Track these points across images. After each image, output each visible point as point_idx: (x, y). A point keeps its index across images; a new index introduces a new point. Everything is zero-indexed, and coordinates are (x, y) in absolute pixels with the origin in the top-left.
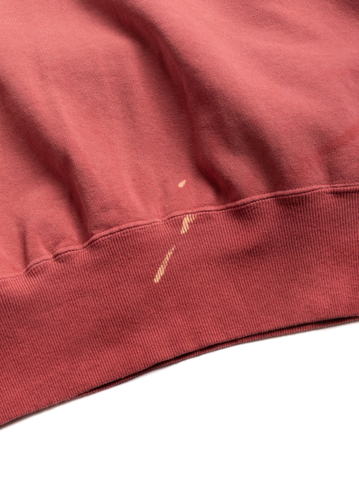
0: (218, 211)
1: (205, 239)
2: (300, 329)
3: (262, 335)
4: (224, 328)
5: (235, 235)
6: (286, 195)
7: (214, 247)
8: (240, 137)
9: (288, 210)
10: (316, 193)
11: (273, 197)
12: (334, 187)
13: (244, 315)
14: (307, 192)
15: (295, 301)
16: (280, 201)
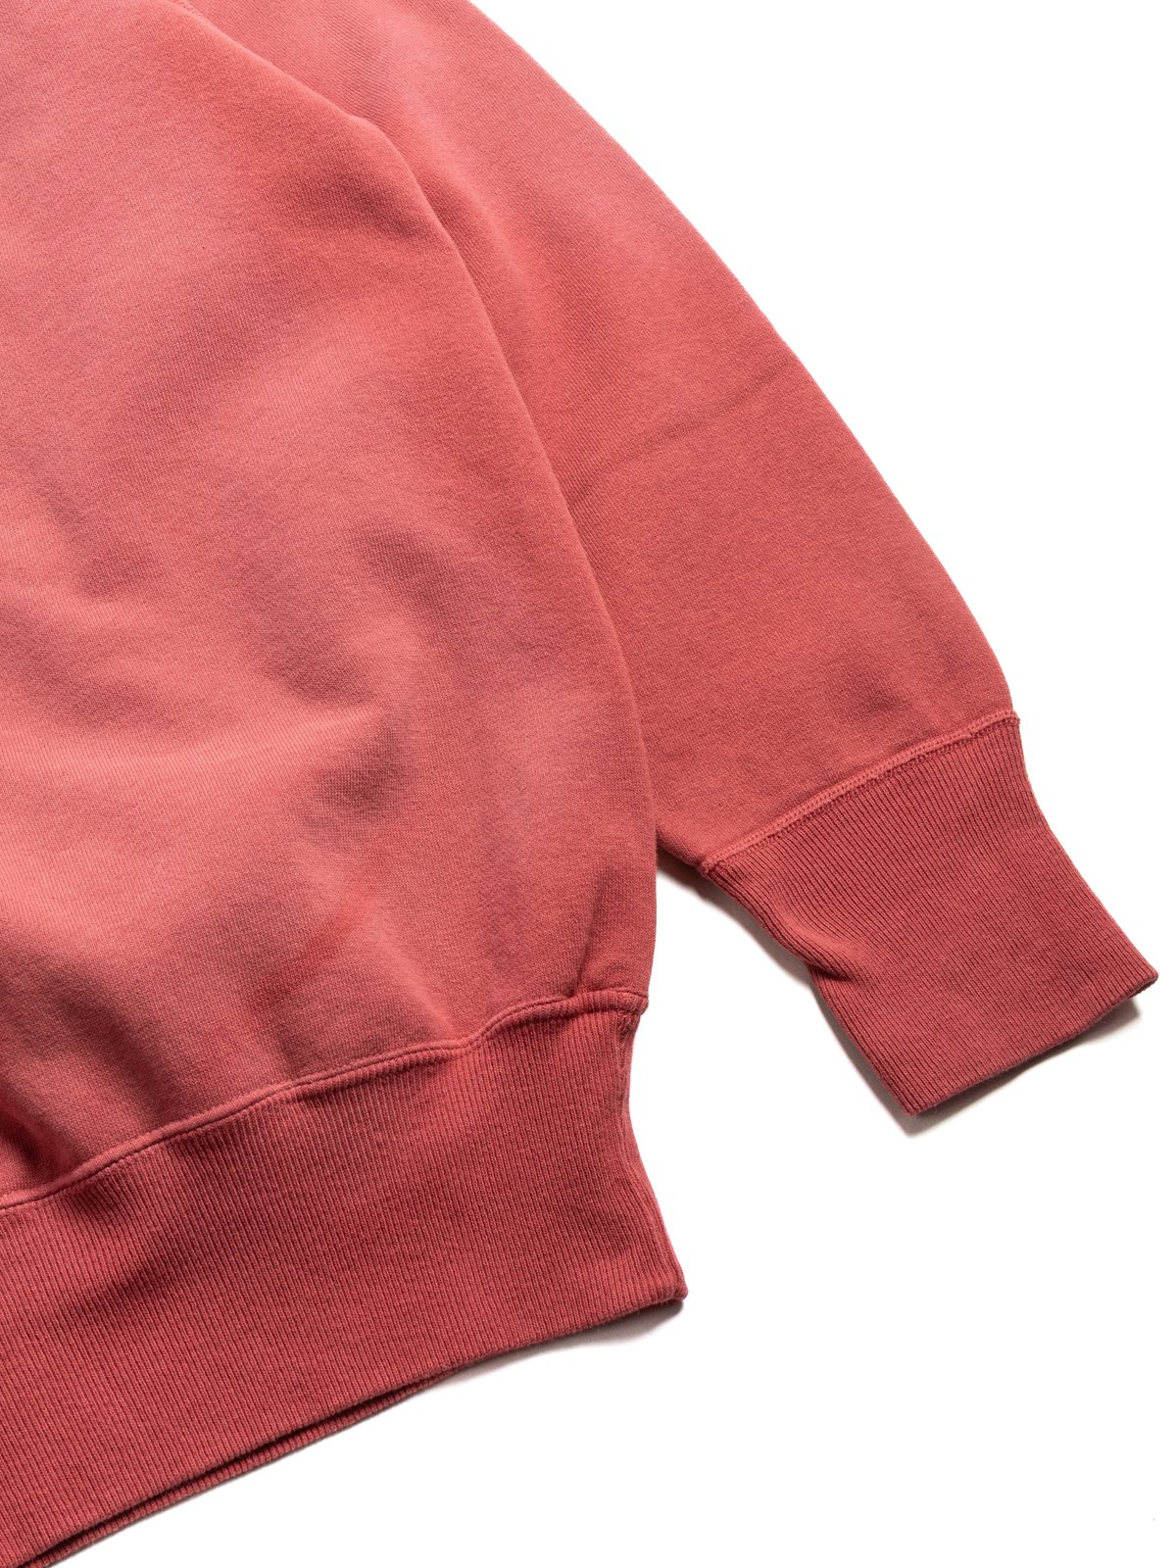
0: (38, 1199)
1: (15, 1277)
2: (287, 1446)
3: (195, 1485)
4: (91, 1490)
5: (86, 1252)
6: (190, 1130)
7: (40, 1292)
8: (49, 1011)
9: (203, 1165)
10: (260, 1107)
11: (158, 1141)
12: (303, 1084)
13: (139, 1444)
14: (239, 1111)
15: (261, 1379)
16: (178, 1147)
